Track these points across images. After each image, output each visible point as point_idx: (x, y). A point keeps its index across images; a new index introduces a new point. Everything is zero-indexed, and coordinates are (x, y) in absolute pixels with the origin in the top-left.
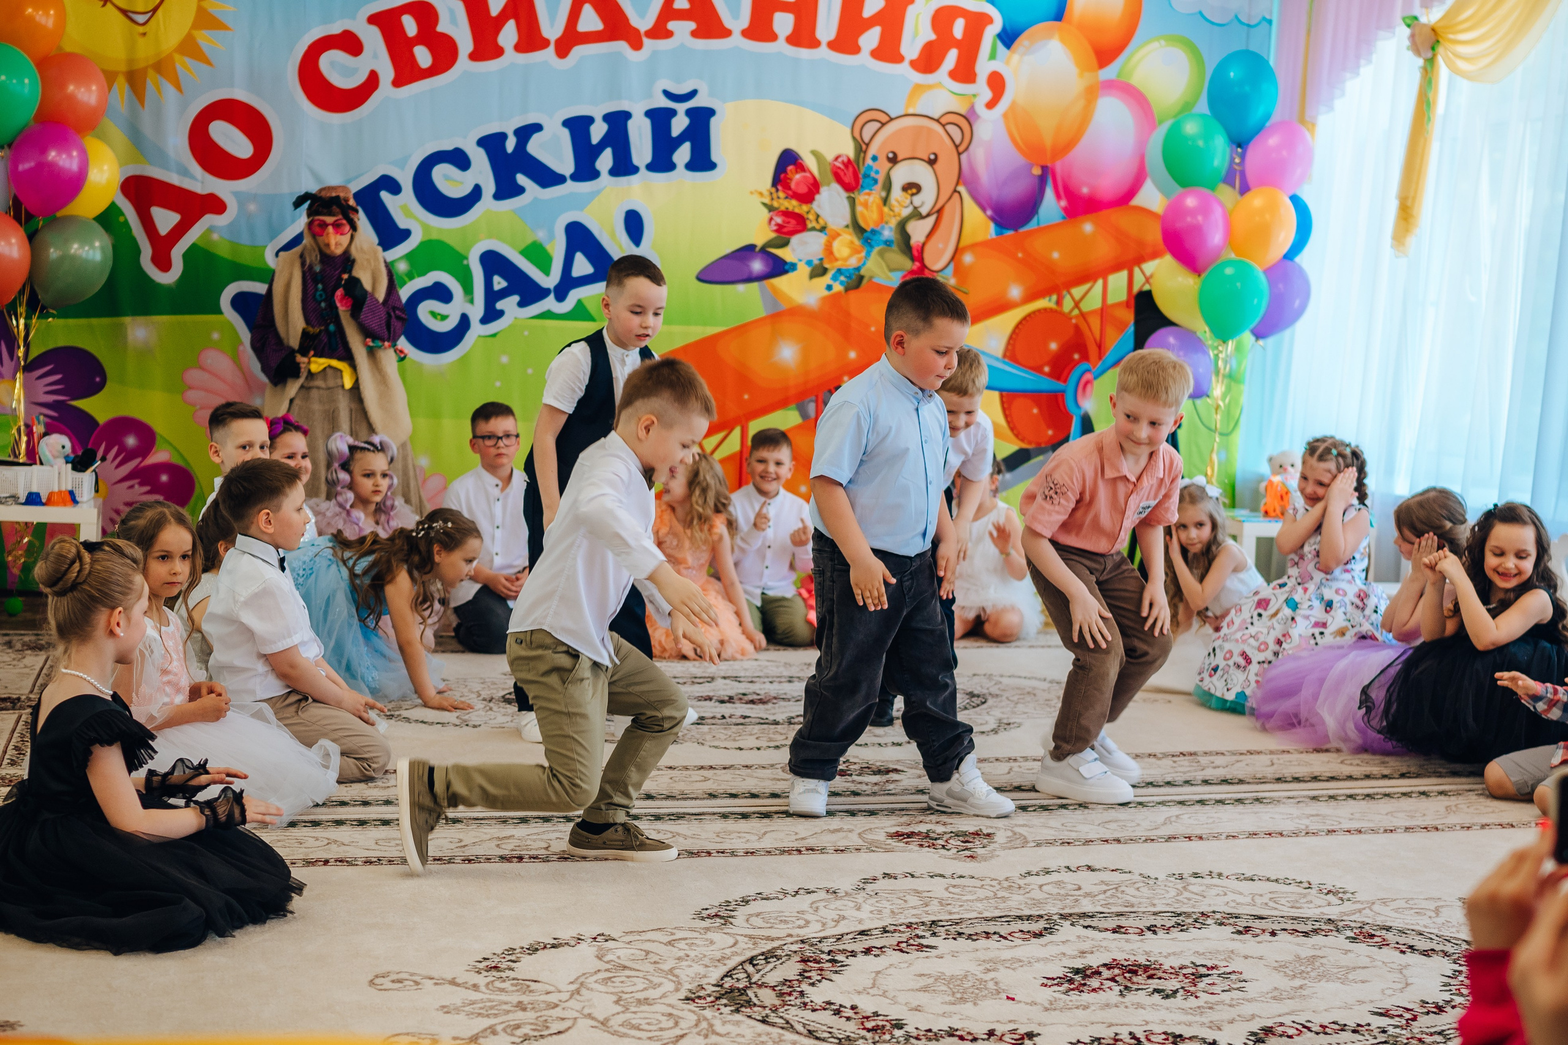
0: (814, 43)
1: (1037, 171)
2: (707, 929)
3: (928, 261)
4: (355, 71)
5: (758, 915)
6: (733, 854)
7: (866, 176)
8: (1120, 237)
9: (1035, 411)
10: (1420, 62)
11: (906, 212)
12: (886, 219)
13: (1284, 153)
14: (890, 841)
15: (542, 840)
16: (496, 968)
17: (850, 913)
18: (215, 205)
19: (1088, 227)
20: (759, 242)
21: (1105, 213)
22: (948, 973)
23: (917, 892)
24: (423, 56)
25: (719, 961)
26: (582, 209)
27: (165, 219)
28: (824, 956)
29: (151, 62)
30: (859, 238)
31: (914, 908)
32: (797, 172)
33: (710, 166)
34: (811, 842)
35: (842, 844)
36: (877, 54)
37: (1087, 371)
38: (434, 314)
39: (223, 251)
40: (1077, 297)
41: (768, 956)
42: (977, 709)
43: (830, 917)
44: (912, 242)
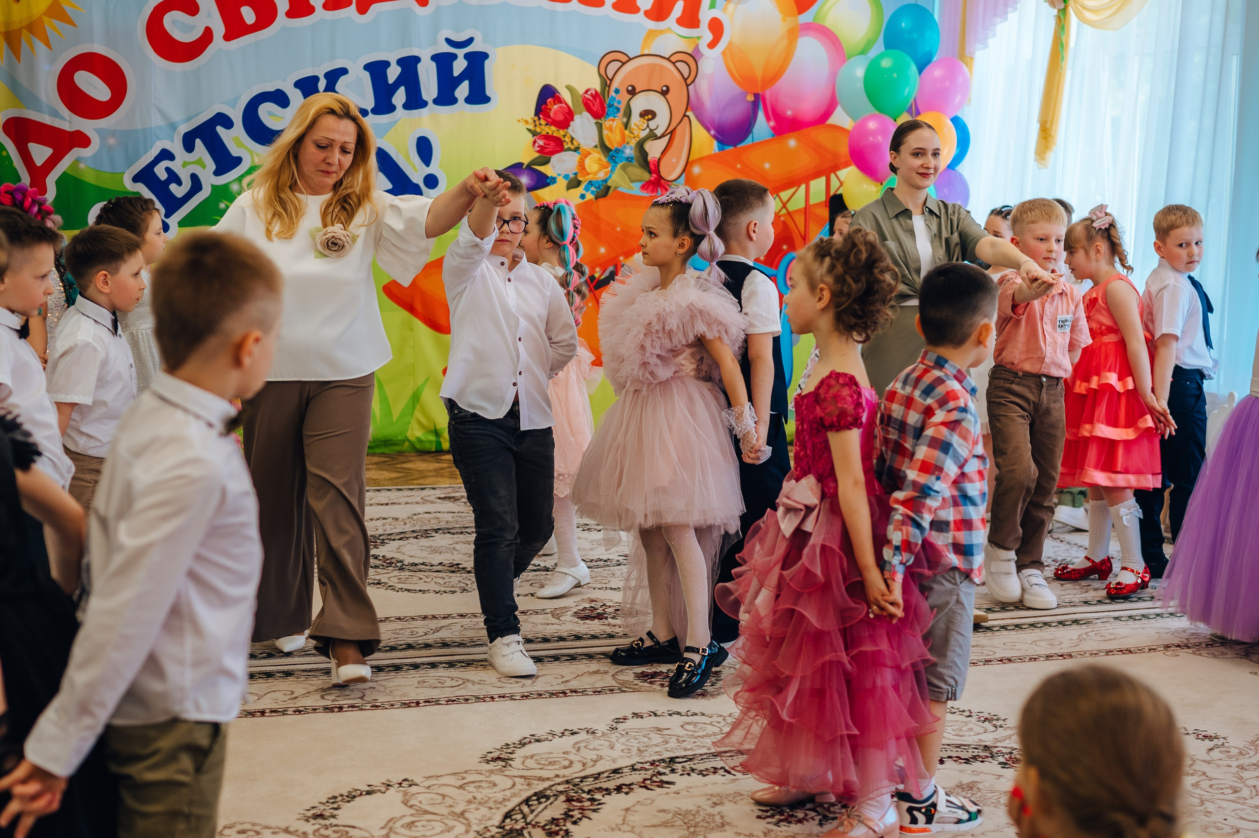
1: (750, 98)
2: (491, 772)
3: (663, 174)
4: (193, 27)
5: (532, 757)
6: (512, 698)
7: (611, 106)
8: (818, 149)
10: (1055, 12)
11: (643, 134)
12: (627, 140)
13: (947, 83)
14: (637, 682)
15: (358, 690)
16: (321, 816)
17: (605, 752)
18: (82, 140)
19: (792, 143)
20: (526, 161)
21: (805, 131)
22: (684, 809)
23: (659, 730)
24: (248, 15)
25: (500, 803)
27: (40, 153)
28: (584, 795)
29: (24, 24)
30: (606, 156)
31: (656, 745)
32: (555, 104)
33: (487, 100)
34: (574, 685)
35: (599, 685)
36: (617, 6)
39: (89, 177)
40: (785, 200)
41: (540, 796)
43: (589, 758)
44: (649, 158)
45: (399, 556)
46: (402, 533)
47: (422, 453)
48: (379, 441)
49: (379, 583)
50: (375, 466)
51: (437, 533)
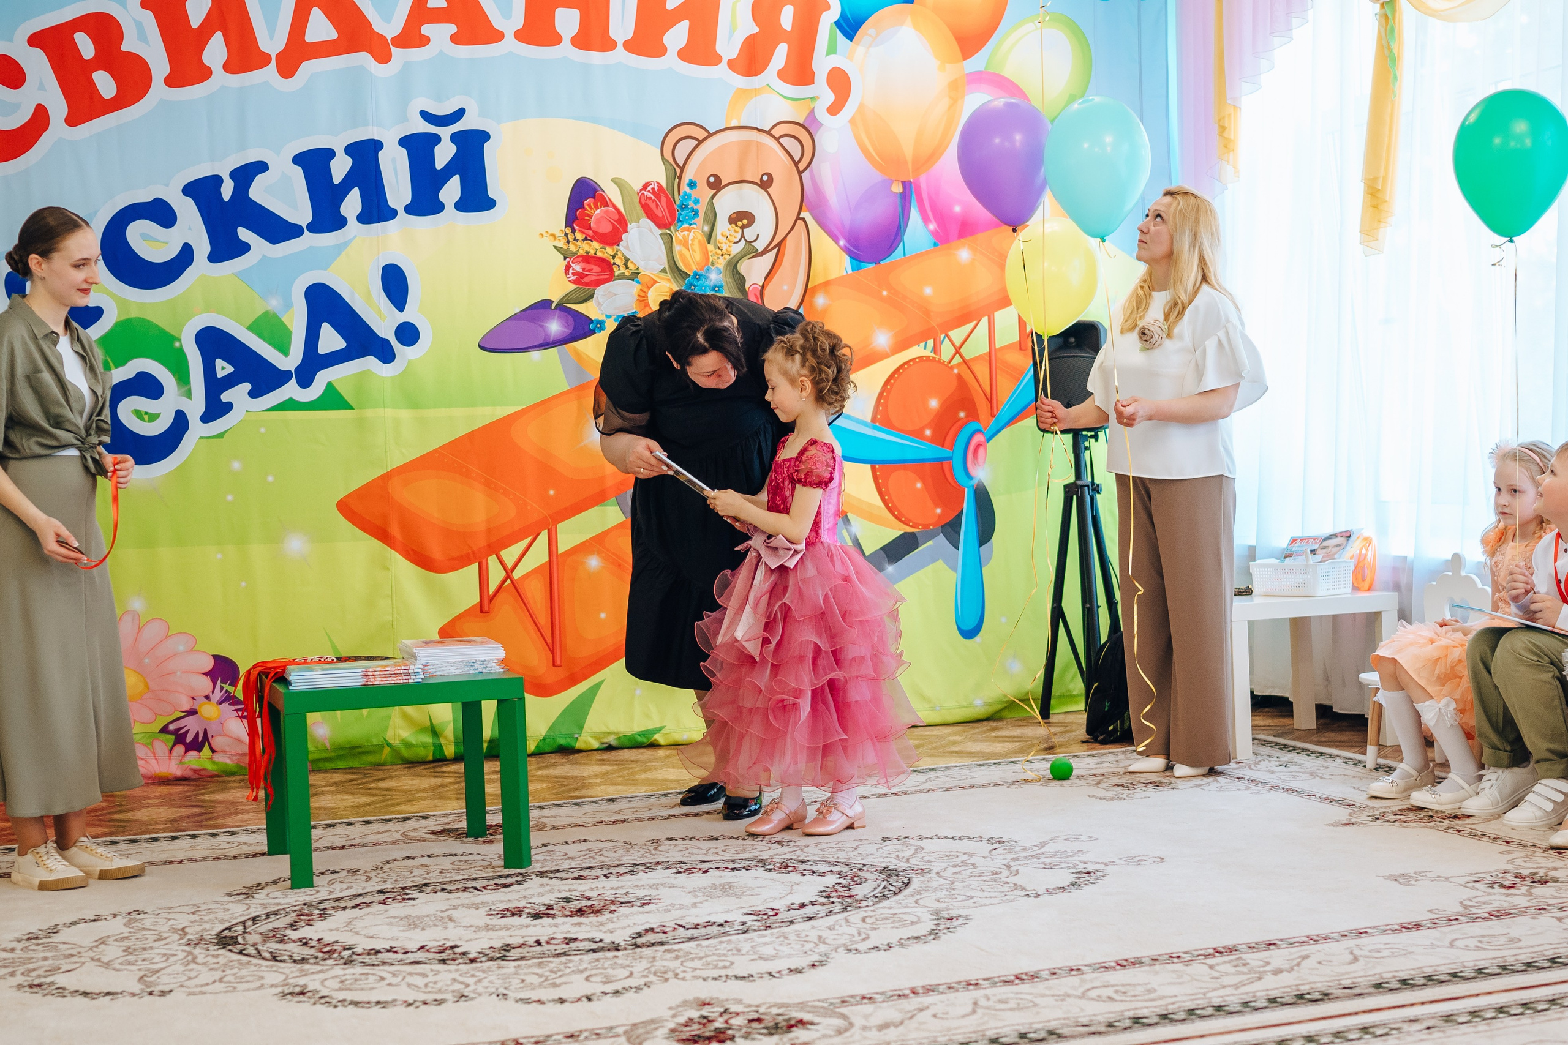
0: (608, 45)
1: (897, 188)
4: (16, 107)
7: (683, 207)
9: (919, 485)
10: (1376, 7)
11: (736, 249)
12: (711, 259)
19: (964, 254)
20: (556, 298)
21: (981, 237)
24: (105, 84)
26: (326, 269)
32: (597, 208)
33: (490, 204)
36: (685, 55)
37: (977, 431)
38: (138, 414)
40: (958, 341)
42: (900, 896)
44: (747, 286)
45: (348, 939)
46: (360, 895)
47: (413, 763)
48: (343, 748)
49: (302, 993)
50: (333, 788)
51: (421, 891)
